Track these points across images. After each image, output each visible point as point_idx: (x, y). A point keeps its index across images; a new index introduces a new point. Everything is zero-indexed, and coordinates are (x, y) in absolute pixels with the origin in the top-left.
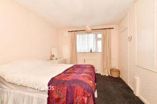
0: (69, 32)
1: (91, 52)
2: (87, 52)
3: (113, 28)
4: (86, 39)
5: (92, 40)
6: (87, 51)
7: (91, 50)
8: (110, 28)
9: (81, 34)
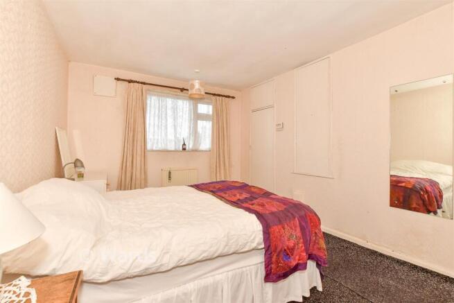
0: (118, 79)
1: (184, 149)
2: (173, 149)
3: (233, 98)
4: (170, 112)
5: (186, 116)
6: (171, 147)
7: (184, 144)
8: (228, 97)
9: (155, 95)
